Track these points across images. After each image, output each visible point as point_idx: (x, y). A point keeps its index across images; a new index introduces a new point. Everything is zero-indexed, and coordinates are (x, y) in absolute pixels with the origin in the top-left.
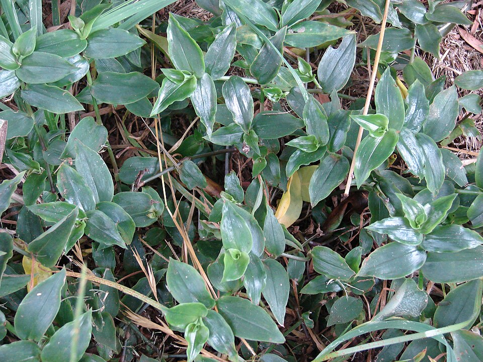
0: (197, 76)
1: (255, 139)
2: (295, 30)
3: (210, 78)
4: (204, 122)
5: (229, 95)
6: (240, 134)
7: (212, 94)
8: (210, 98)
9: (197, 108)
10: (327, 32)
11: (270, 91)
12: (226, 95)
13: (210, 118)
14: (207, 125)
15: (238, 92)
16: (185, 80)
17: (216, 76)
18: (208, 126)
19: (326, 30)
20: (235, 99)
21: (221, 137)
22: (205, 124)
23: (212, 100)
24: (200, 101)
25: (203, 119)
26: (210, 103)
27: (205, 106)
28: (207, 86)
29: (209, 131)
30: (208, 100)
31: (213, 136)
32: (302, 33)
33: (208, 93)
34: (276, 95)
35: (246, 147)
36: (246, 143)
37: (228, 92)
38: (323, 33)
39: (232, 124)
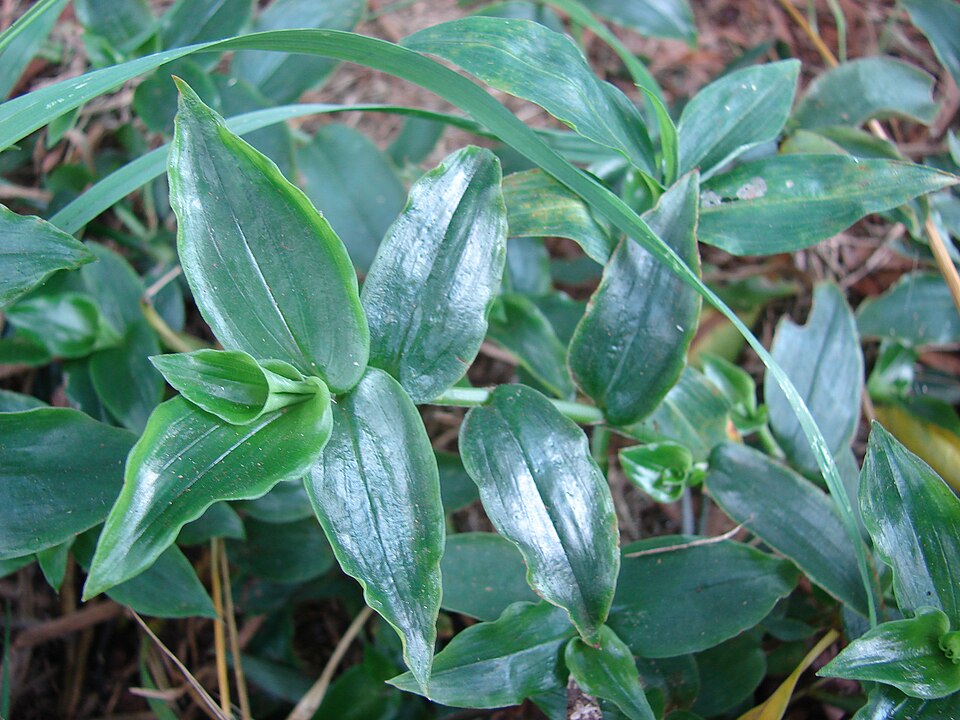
0: (334, 382)
1: (617, 664)
2: (727, 191)
3: (395, 391)
4: (387, 607)
5: (494, 467)
6: (552, 646)
7: (415, 466)
8: (403, 487)
9: (346, 539)
10: (855, 187)
11: (646, 460)
12: (480, 464)
13: (416, 587)
14: (402, 622)
15: (532, 452)
16: (273, 402)
17: (426, 380)
18: (406, 624)
19: (850, 180)
20: (525, 482)
21: (473, 672)
22: (392, 616)
23: (417, 495)
24: (356, 501)
25: (378, 593)
26: (408, 509)
27: (383, 525)
28: (384, 430)
29: (418, 652)
30: (396, 495)
31: (437, 671)
32: (755, 199)
33: (393, 462)
34: (668, 473)
35: (586, 702)
36: (585, 687)
37: (489, 453)
38: (840, 193)
39: (516, 607)
